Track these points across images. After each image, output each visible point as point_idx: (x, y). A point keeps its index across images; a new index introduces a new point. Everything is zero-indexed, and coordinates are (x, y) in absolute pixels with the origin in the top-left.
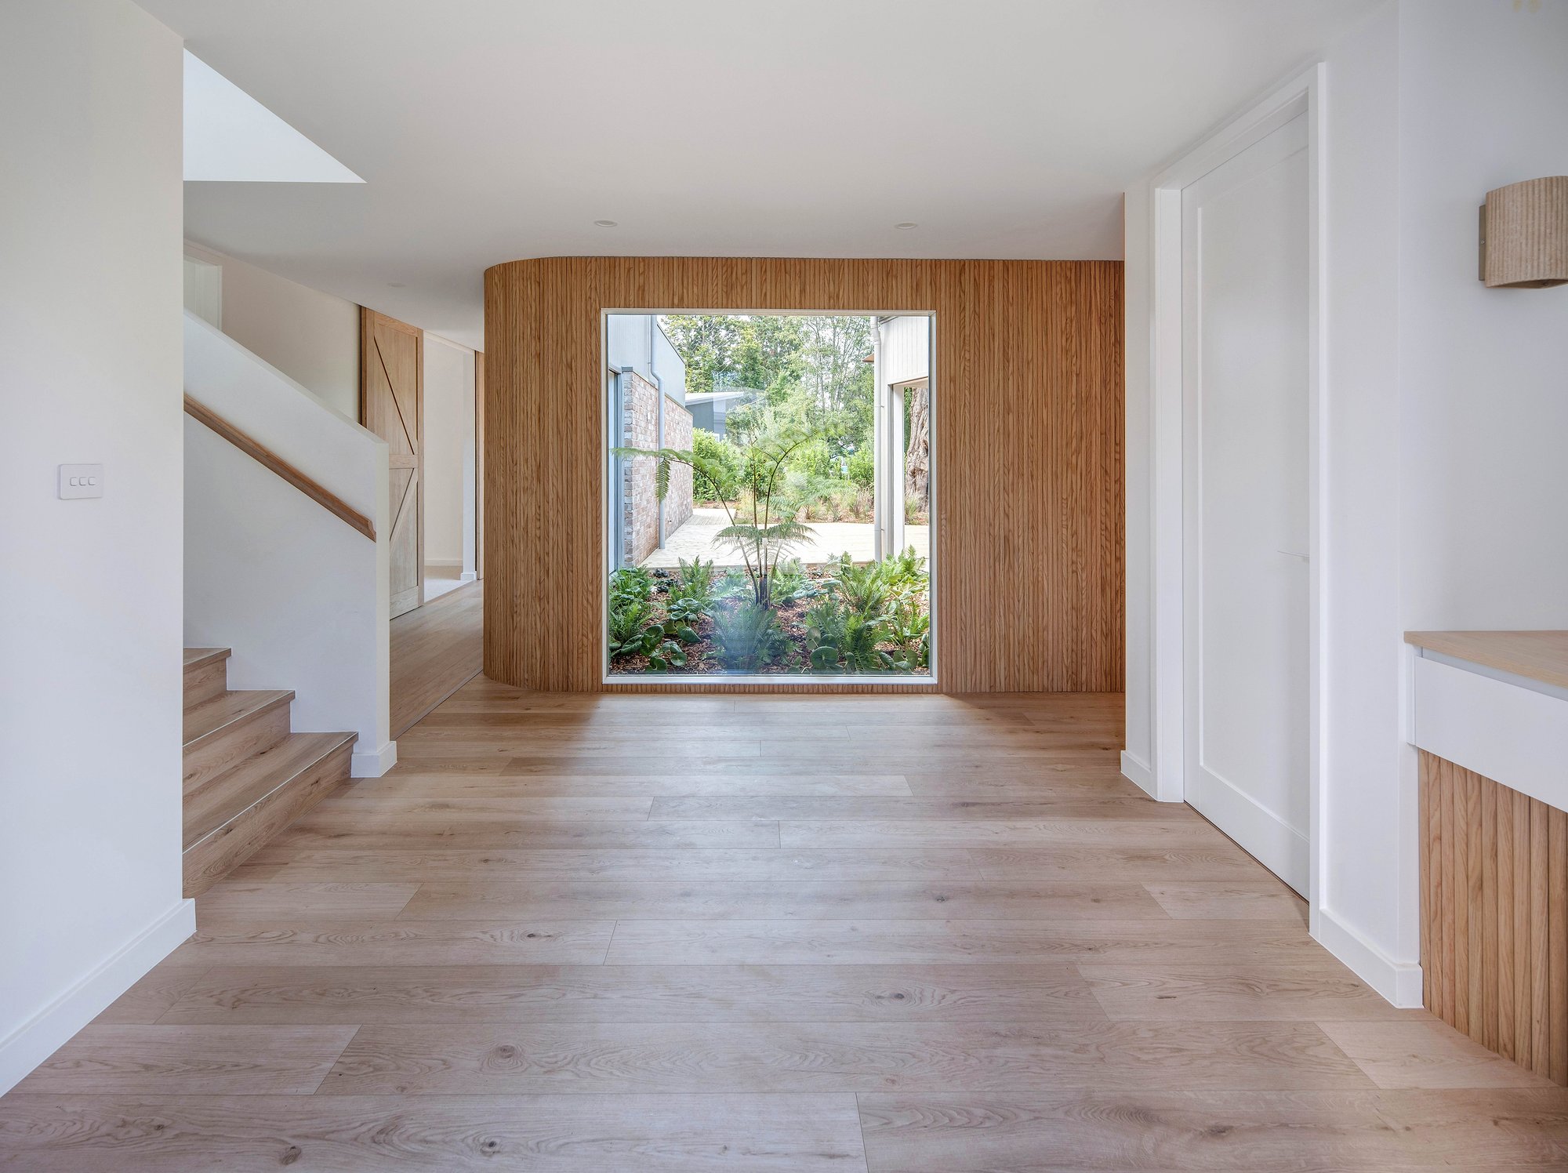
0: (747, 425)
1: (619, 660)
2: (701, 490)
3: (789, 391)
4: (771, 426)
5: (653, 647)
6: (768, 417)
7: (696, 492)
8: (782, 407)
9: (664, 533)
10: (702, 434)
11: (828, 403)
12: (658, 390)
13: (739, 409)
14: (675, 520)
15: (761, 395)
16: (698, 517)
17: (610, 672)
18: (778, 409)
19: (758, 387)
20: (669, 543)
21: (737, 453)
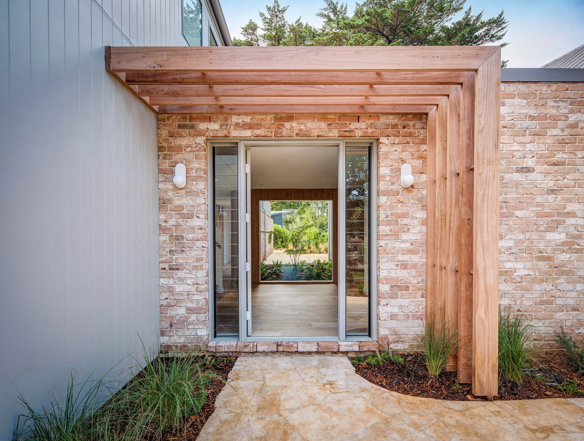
0: (290, 222)
1: (262, 279)
2: (276, 244)
3: (306, 210)
4: (298, 223)
5: (269, 277)
6: (298, 219)
7: (274, 245)
8: (303, 215)
9: (267, 255)
10: (276, 226)
11: (320, 213)
12: (264, 213)
13: (288, 216)
14: (269, 253)
15: (296, 211)
16: (275, 253)
17: (261, 280)
18: (302, 216)
19: (295, 208)
20: (267, 259)
21: (288, 232)
